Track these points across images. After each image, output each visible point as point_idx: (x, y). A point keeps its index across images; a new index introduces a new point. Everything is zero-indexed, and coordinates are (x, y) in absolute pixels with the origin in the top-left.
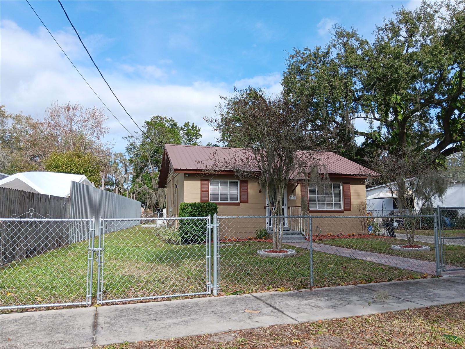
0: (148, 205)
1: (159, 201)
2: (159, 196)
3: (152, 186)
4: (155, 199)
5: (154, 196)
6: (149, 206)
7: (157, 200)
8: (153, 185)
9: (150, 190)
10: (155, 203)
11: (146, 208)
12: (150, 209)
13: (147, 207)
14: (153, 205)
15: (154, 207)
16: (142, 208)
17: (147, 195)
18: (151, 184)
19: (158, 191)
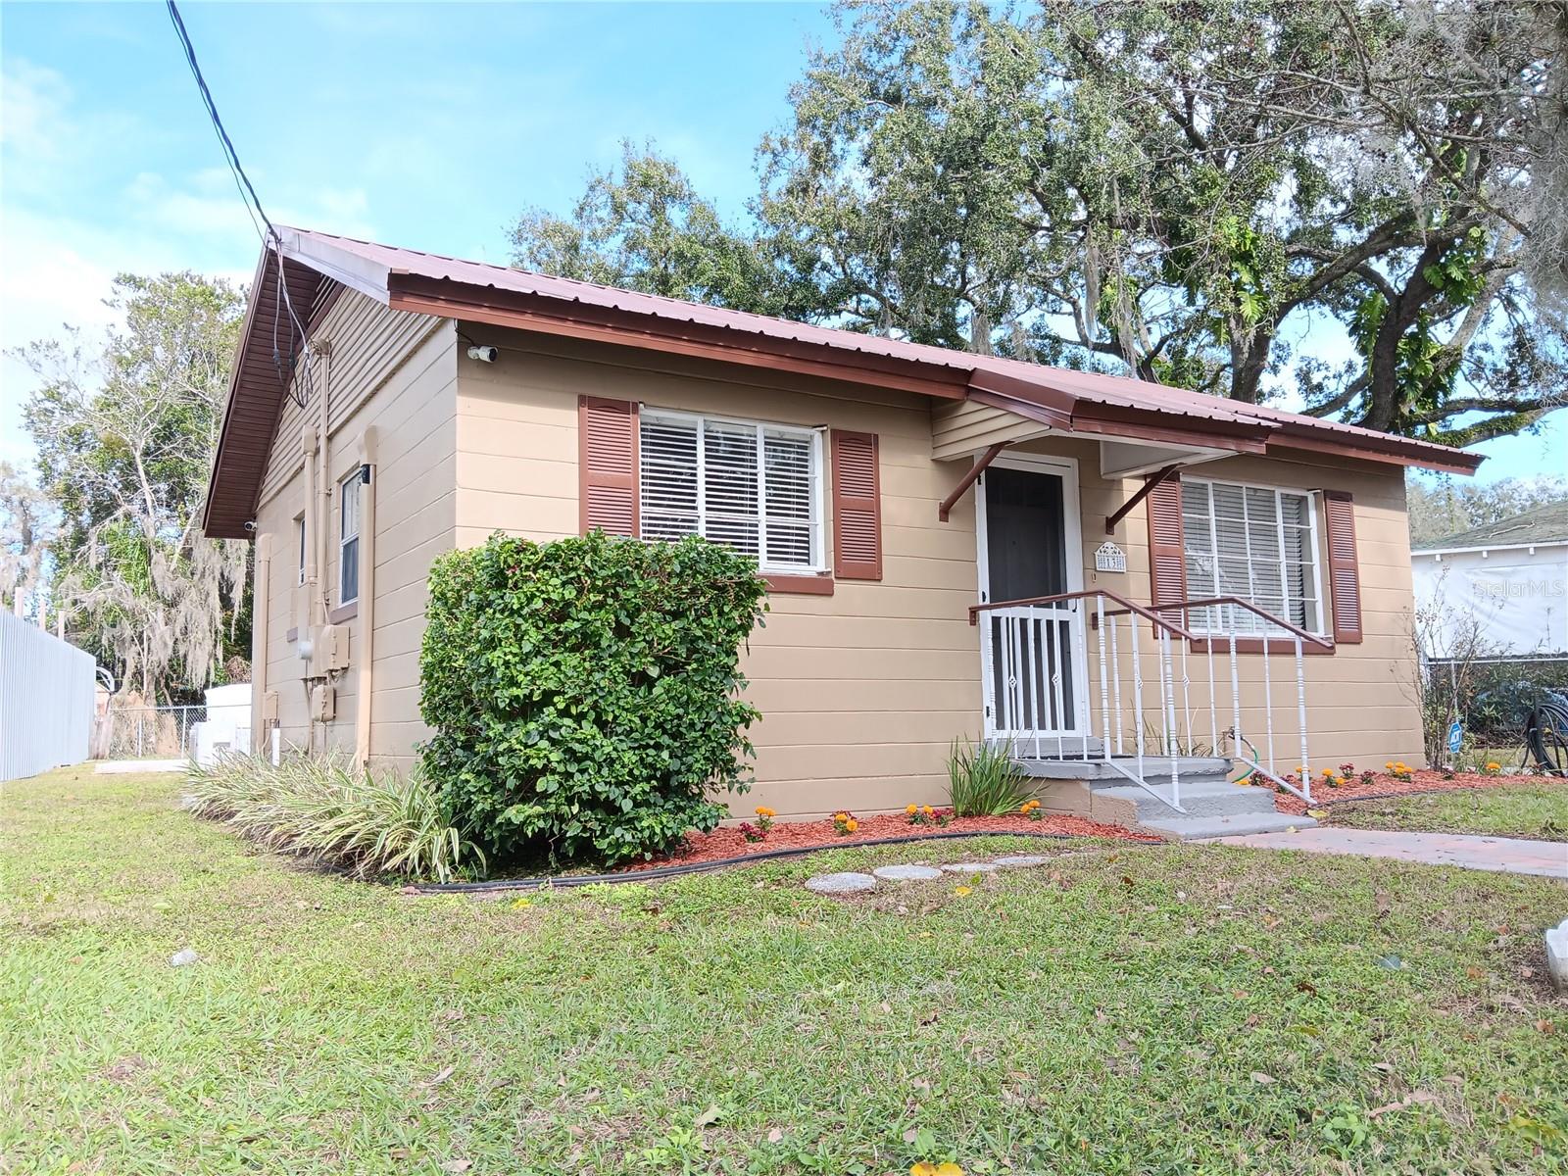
0: (129, 673)
1: (185, 656)
2: (185, 631)
3: (153, 583)
4: (166, 644)
5: (161, 627)
6: (138, 674)
7: (175, 651)
8: (157, 581)
9: (143, 602)
10: (165, 663)
11: (118, 685)
12: (138, 690)
13: (126, 681)
14: (157, 672)
15: (157, 682)
16: (100, 687)
17: (126, 623)
18: (144, 575)
19: (181, 607)
